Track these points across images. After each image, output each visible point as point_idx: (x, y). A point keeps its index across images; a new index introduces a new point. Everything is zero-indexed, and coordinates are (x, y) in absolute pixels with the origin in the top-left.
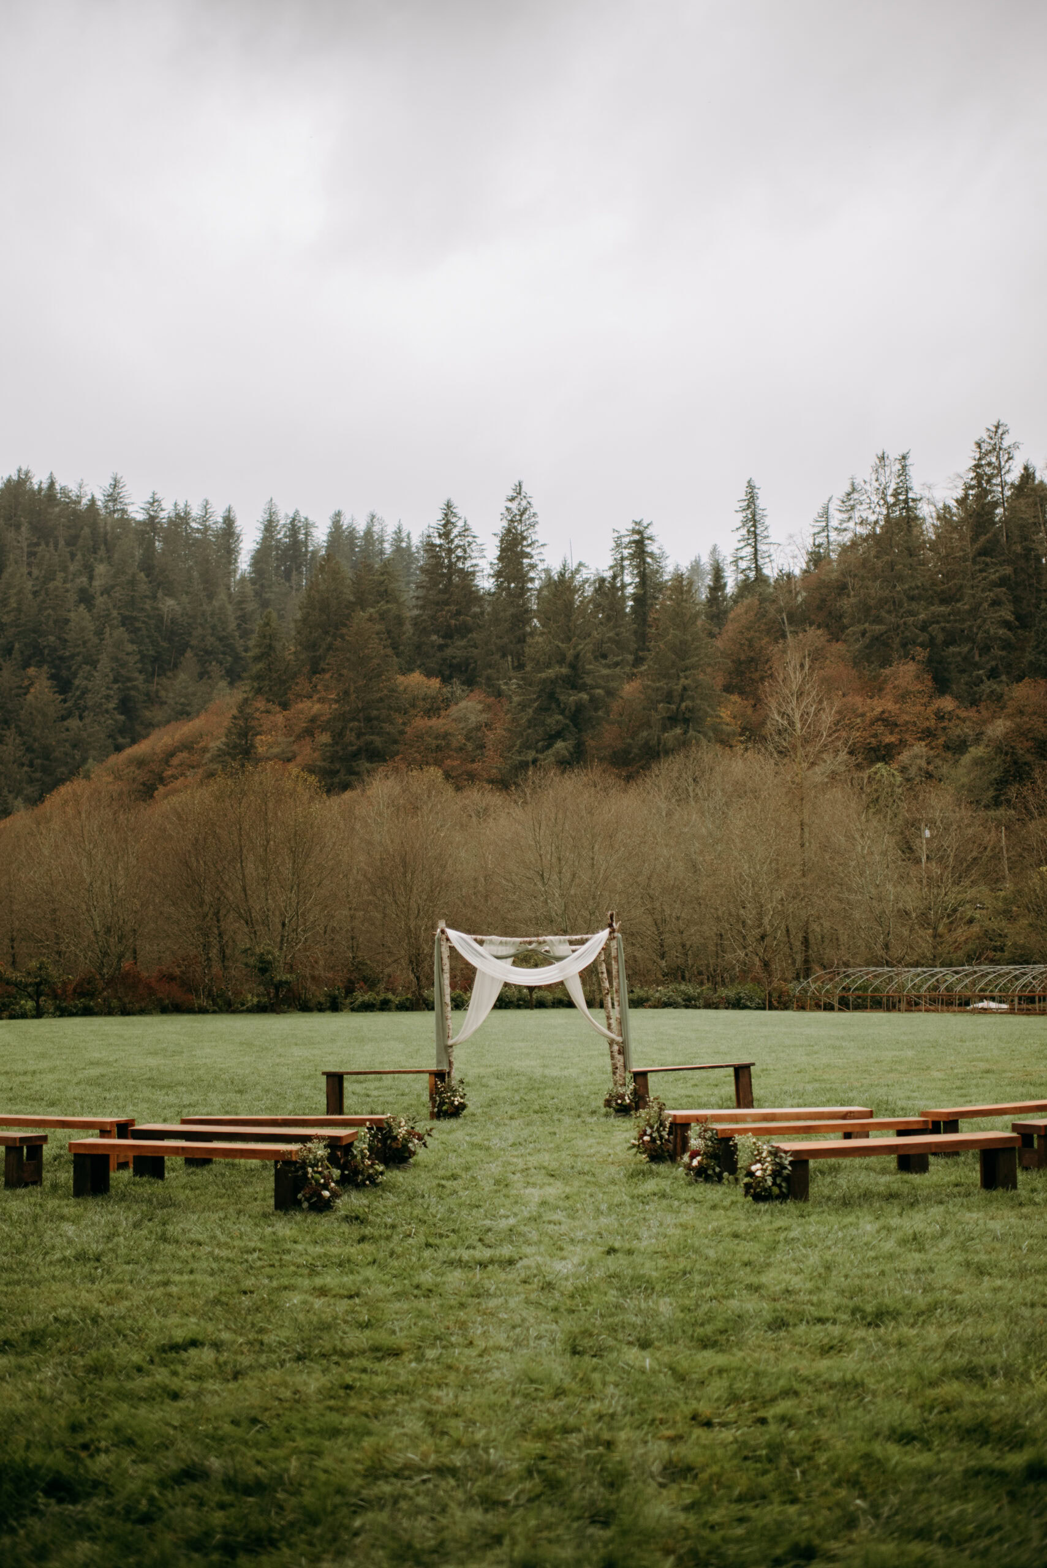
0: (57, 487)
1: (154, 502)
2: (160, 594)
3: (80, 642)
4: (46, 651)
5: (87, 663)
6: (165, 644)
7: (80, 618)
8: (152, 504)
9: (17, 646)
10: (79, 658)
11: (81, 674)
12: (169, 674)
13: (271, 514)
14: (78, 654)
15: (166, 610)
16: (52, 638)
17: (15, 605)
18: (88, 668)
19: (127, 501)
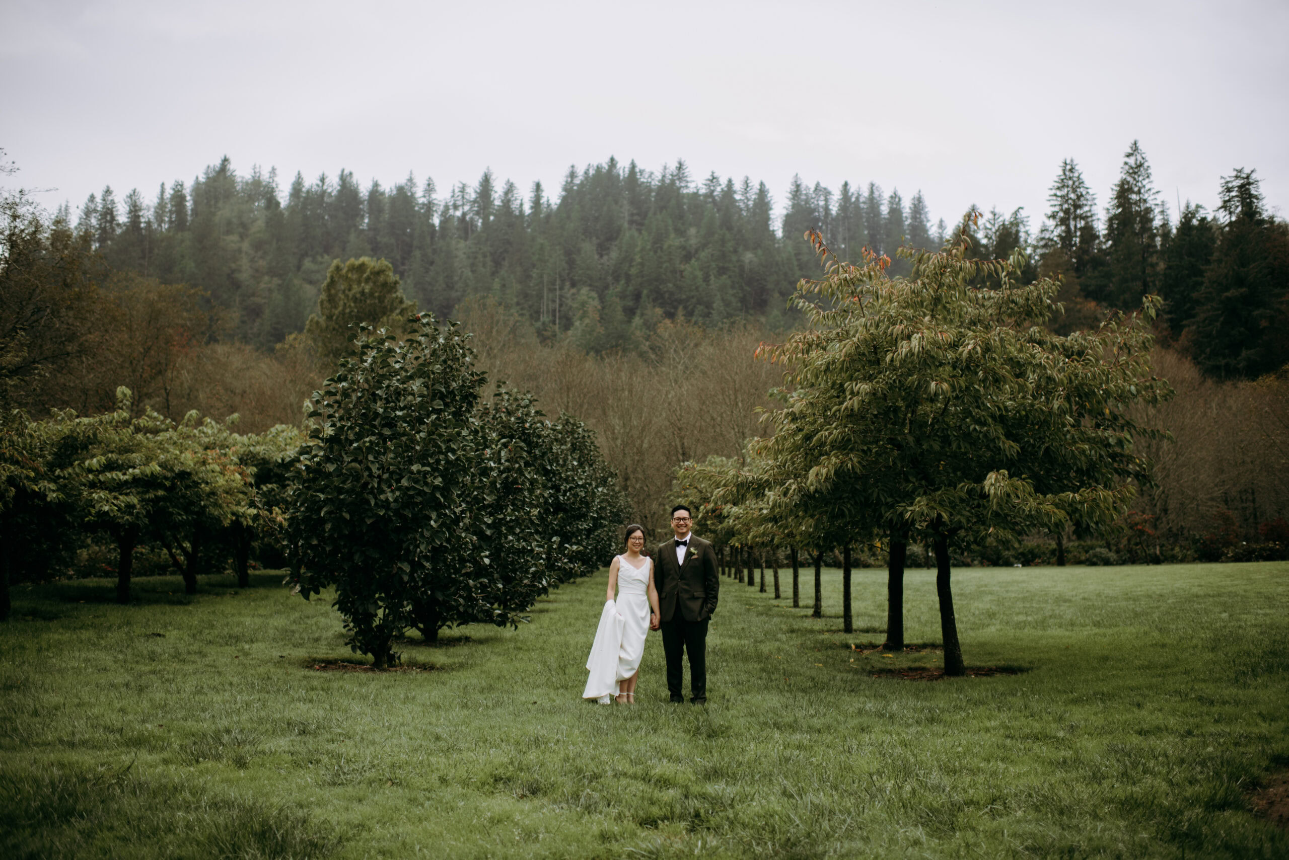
0: (637, 170)
1: (713, 179)
2: (740, 249)
3: (694, 287)
4: (667, 295)
5: (700, 304)
6: (748, 288)
7: (692, 269)
8: (712, 181)
9: (645, 292)
10: (694, 300)
11: (696, 312)
12: (752, 312)
13: (798, 186)
14: (693, 297)
15: (747, 261)
16: (670, 285)
17: (639, 260)
18: (700, 307)
19: (689, 179)
